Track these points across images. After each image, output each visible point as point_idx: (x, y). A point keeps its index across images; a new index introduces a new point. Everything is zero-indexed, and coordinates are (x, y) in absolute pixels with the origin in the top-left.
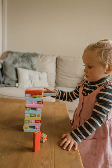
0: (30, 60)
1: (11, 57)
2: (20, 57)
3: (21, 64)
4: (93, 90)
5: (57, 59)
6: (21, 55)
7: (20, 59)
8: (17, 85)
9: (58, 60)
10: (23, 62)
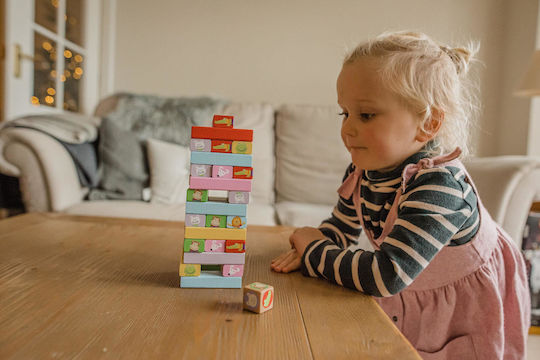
0: (189, 118)
1: (127, 112)
2: (157, 108)
3: (160, 131)
4: (387, 206)
5: (276, 115)
6: (161, 104)
7: (158, 115)
8: (147, 193)
9: (279, 119)
10: (166, 123)
